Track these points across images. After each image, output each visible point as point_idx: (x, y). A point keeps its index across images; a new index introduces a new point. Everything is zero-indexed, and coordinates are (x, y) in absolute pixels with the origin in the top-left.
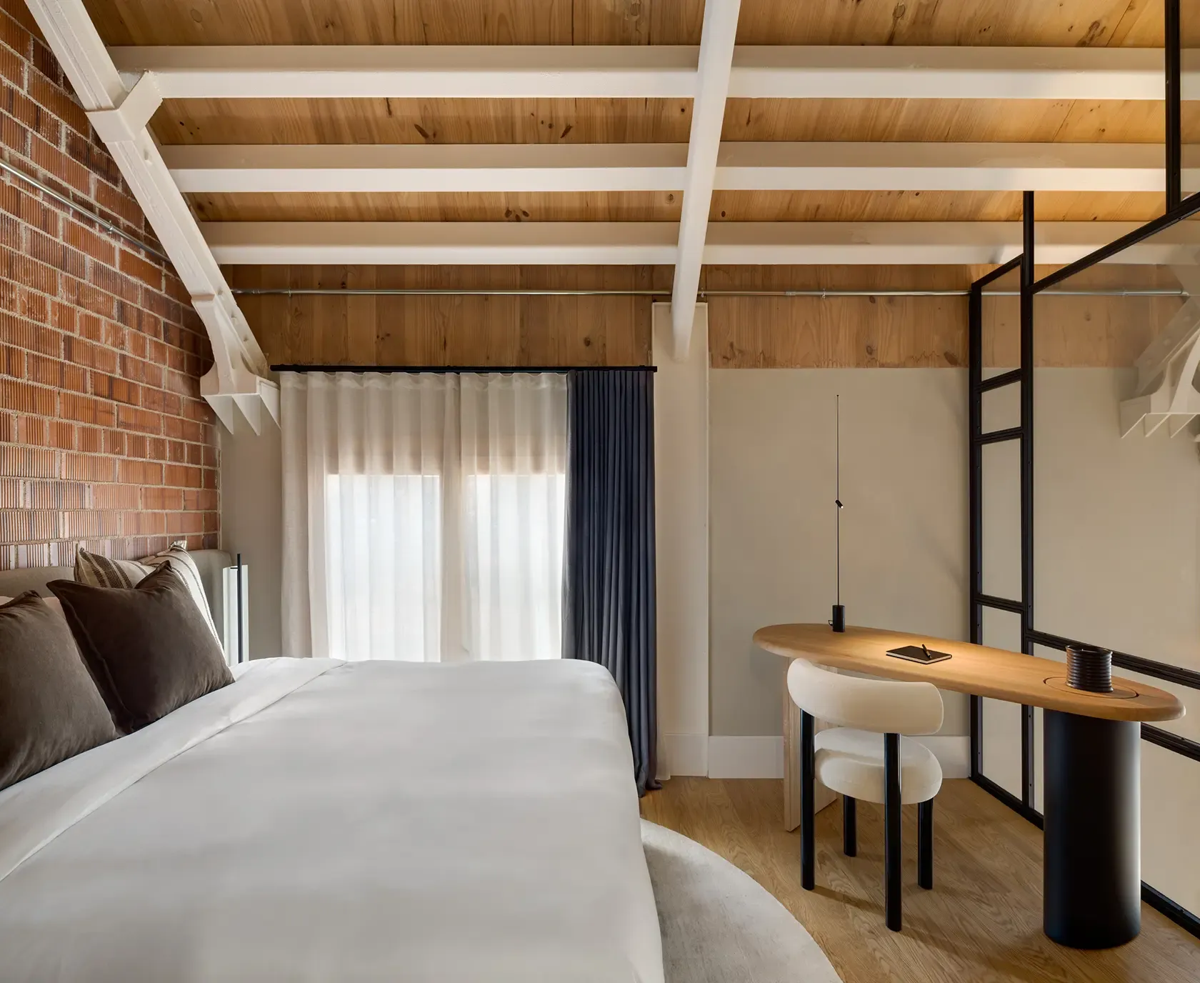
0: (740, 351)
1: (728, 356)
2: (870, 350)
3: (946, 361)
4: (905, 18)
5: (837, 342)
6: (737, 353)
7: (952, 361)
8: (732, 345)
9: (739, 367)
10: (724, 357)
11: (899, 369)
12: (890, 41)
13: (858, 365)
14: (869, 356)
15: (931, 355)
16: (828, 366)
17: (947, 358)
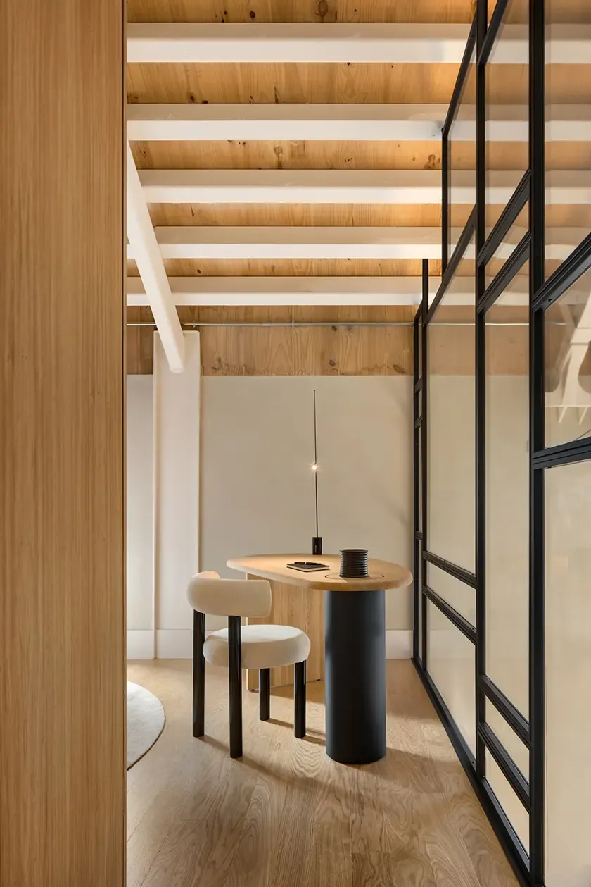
0: (227, 365)
1: (217, 367)
2: (332, 364)
3: (394, 371)
4: (284, 152)
5: (306, 358)
6: (223, 365)
7: (399, 370)
8: (219, 360)
9: (226, 375)
10: (213, 368)
11: (357, 376)
12: (280, 167)
13: (323, 373)
14: (332, 368)
15: (382, 367)
16: (298, 374)
17: (395, 369)
